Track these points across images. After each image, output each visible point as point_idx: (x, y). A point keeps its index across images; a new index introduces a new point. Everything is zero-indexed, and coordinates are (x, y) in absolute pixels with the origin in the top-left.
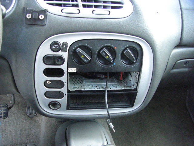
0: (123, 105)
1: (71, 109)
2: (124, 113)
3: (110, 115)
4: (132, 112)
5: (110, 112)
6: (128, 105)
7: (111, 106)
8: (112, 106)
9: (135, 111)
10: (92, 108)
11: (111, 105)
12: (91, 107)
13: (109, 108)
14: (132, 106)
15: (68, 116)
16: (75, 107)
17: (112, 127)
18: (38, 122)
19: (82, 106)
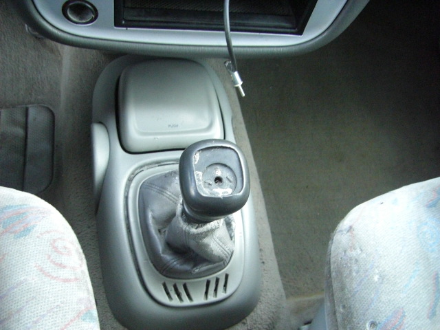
0: (276, 27)
1: (126, 26)
2: (275, 49)
3: (234, 49)
4: (297, 48)
5: (234, 43)
6: (287, 28)
7: (240, 25)
8: (244, 25)
9: (305, 45)
10: (187, 25)
11: (241, 22)
12: (183, 23)
13: (232, 30)
14: (300, 32)
15: (117, 43)
16: (140, 21)
17: (240, 83)
18: (58, 51)
19: (159, 20)
